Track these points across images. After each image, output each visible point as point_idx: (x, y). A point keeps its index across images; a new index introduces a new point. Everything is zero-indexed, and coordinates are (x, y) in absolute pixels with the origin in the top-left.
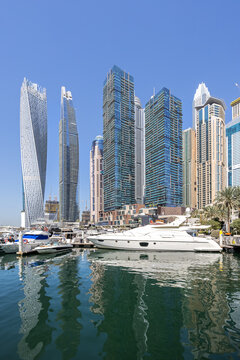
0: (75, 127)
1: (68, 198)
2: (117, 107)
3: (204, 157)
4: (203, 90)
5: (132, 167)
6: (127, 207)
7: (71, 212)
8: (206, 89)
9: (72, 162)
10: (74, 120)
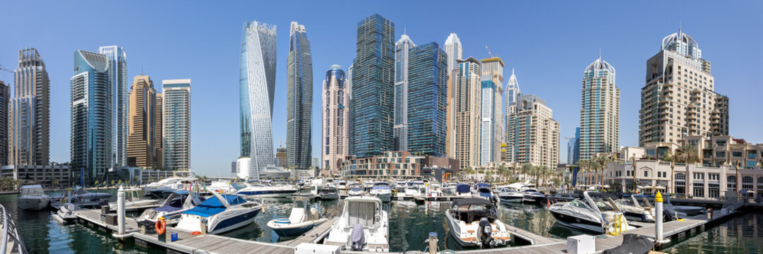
0: (309, 57)
1: (300, 139)
2: (378, 47)
3: (463, 107)
4: (454, 39)
5: (391, 107)
6: (390, 153)
7: (304, 156)
8: (458, 39)
9: (306, 94)
10: (309, 51)
